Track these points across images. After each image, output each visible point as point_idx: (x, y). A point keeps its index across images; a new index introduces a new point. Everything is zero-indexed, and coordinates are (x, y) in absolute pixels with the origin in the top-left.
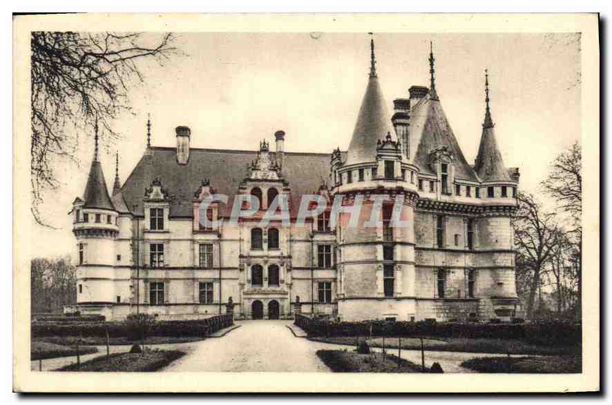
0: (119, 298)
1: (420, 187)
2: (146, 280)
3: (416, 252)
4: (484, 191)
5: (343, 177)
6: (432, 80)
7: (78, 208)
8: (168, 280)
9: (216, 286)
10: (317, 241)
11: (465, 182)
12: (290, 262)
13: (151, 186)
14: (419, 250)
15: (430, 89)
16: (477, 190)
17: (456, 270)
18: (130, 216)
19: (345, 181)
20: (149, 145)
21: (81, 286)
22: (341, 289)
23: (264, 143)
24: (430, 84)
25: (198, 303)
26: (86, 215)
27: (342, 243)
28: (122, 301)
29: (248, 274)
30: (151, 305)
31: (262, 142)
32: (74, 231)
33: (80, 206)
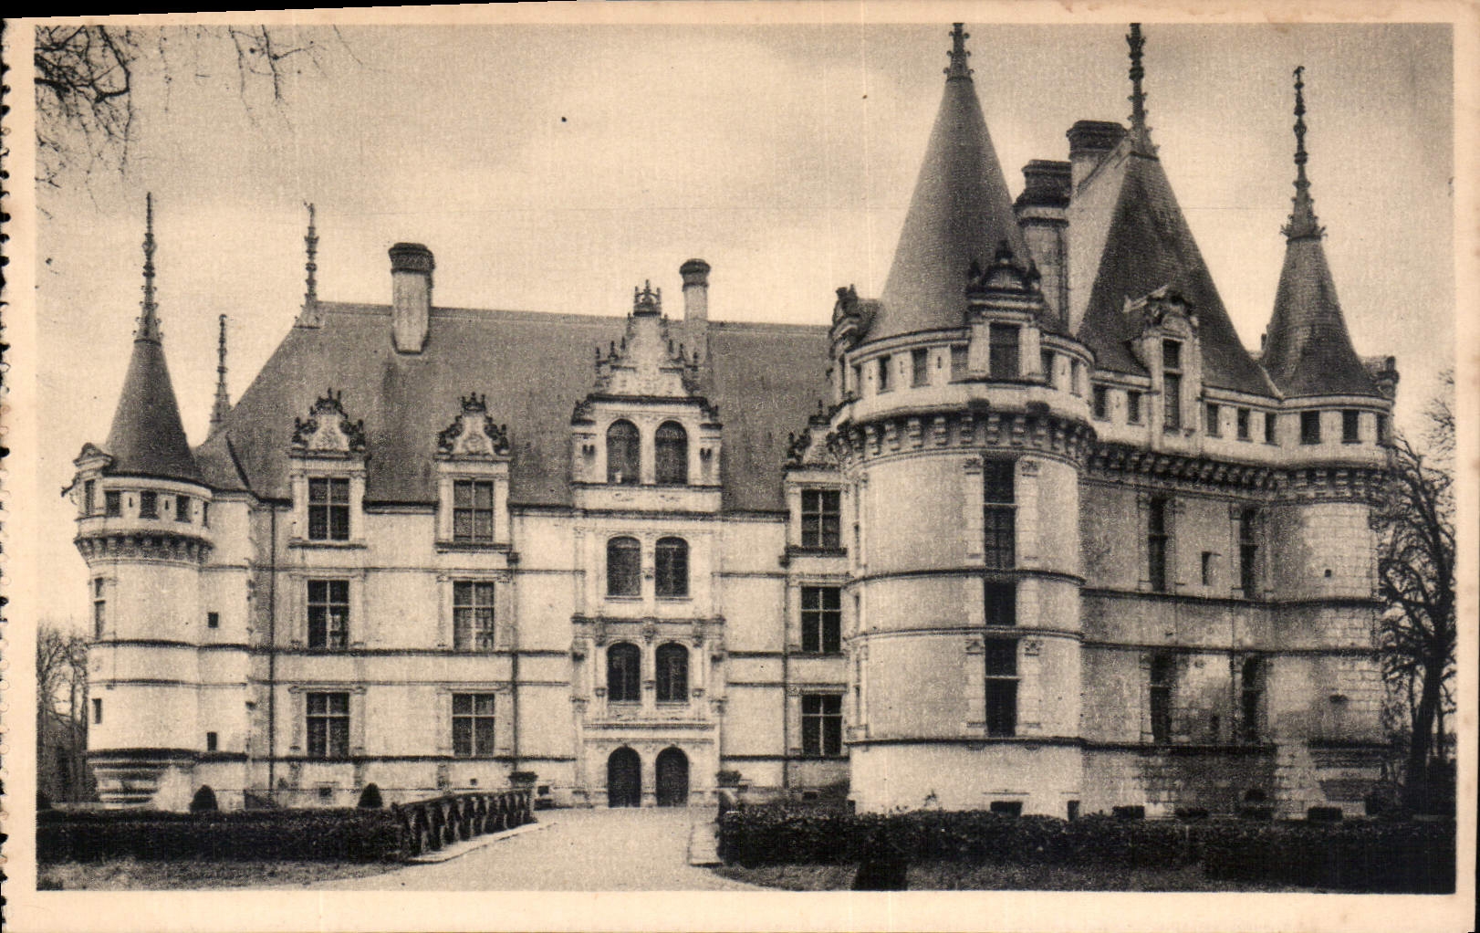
0: (212, 738)
1: (1100, 409)
2: (295, 687)
3: (1085, 604)
4: (1290, 425)
5: (865, 373)
6: (1138, 98)
7: (89, 476)
8: (363, 685)
9: (502, 704)
10: (801, 575)
11: (1234, 395)
12: (721, 635)
13: (313, 413)
14: (1092, 596)
15: (1130, 125)
16: (1270, 420)
17: (1205, 658)
18: (248, 497)
19: (871, 384)
20: (311, 295)
21: (98, 702)
22: (858, 711)
23: (647, 291)
24: (1130, 111)
25: (451, 753)
26: (113, 497)
27: (861, 573)
28: (223, 747)
29: (597, 668)
30: (311, 759)
31: (642, 288)
32: (79, 541)
33: (96, 471)
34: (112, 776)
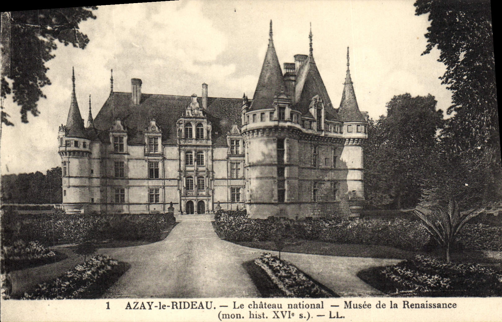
0: (92, 200)
1: (303, 126)
2: (112, 187)
3: (299, 171)
4: (345, 128)
5: (250, 118)
6: (311, 50)
7: (62, 136)
8: (127, 187)
9: (161, 191)
10: (231, 161)
11: (333, 121)
12: (213, 175)
13: (114, 120)
14: (301, 169)
15: (309, 56)
16: (341, 127)
17: (325, 182)
18: (99, 142)
19: (251, 121)
20: (112, 91)
21: (65, 191)
24: (309, 53)
25: (149, 203)
26: (67, 142)
27: (249, 165)
28: (95, 202)
29: (183, 182)
30: (116, 204)
32: (59, 152)
33: (63, 135)
34: (70, 208)
